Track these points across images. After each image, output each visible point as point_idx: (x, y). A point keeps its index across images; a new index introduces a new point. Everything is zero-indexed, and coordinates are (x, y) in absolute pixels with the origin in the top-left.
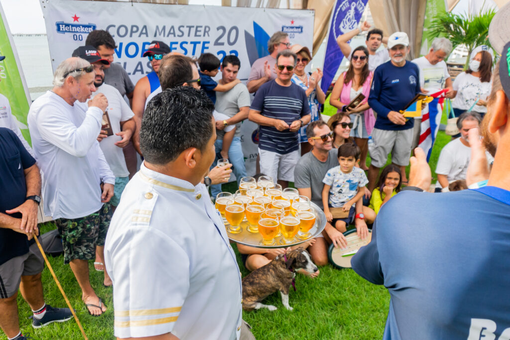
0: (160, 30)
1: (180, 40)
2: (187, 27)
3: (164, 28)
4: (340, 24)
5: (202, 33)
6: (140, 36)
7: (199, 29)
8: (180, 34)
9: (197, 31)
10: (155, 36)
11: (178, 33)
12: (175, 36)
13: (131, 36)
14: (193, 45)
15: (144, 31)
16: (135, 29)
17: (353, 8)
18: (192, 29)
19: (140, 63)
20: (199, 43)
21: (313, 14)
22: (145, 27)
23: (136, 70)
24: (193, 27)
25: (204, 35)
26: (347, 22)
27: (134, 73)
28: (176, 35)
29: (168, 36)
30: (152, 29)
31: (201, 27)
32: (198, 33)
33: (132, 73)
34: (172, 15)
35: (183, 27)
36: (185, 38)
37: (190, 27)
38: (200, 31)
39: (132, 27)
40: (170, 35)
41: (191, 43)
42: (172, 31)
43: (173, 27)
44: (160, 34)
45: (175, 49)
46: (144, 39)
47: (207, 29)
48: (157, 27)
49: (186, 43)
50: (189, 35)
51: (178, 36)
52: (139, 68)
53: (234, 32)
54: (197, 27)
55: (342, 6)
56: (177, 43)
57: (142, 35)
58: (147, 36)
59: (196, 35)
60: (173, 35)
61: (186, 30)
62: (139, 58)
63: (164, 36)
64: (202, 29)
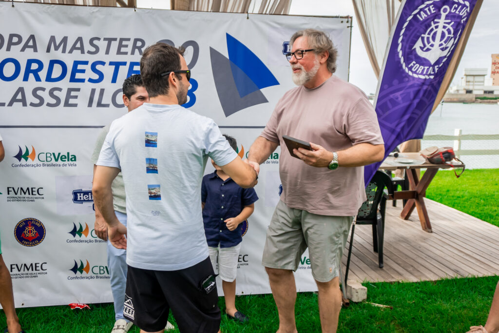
0: (57, 44)
1: (92, 59)
2: (105, 39)
3: (65, 40)
4: (414, 42)
5: (129, 50)
6: (23, 50)
7: (124, 43)
8: (93, 49)
9: (120, 46)
10: (48, 50)
11: (87, 47)
12: (83, 52)
13: (8, 49)
14: (113, 67)
15: (31, 43)
16: (15, 40)
17: (443, 15)
18: (113, 42)
19: (21, 90)
20: (124, 64)
21: (349, 25)
22: (32, 37)
23: (14, 100)
24: (115, 39)
25: (133, 53)
26: (431, 39)
27: (10, 104)
28: (86, 51)
29: (71, 52)
30: (43, 40)
31: (129, 40)
32: (123, 50)
33: (7, 104)
34: (78, 21)
35: (98, 39)
36: (101, 56)
37: (110, 40)
38: (126, 46)
39: (12, 36)
40: (75, 51)
41: (111, 63)
42: (78, 45)
43: (80, 39)
44: (56, 48)
45: (83, 71)
46: (30, 54)
47: (139, 44)
48: (53, 39)
49: (103, 63)
50: (107, 52)
51: (89, 52)
52: (19, 97)
53: (190, 50)
54: (122, 40)
55: (419, 13)
56: (86, 63)
57: (27, 50)
58: (36, 50)
59: (119, 52)
60: (80, 51)
61: (102, 45)
62: (19, 82)
63: (64, 51)
64: (130, 44)
